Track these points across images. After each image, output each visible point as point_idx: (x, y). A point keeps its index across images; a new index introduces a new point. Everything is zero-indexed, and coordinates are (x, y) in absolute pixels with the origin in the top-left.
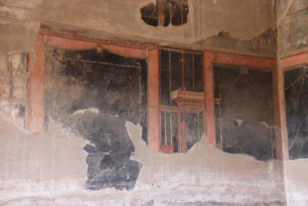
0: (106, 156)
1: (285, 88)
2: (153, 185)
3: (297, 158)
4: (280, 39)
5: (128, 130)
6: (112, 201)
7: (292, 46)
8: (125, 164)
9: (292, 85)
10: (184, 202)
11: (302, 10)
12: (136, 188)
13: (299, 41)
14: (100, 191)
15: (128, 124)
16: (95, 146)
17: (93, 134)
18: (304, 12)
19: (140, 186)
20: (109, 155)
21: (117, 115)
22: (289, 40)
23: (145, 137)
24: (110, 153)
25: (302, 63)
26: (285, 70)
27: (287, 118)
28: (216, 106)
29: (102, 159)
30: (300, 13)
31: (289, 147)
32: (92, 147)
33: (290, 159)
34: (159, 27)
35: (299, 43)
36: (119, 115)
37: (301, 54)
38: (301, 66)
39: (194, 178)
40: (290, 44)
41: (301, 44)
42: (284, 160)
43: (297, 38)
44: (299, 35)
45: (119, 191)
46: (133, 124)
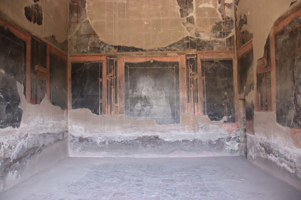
0: (8, 104)
1: (72, 72)
2: (28, 124)
3: (77, 109)
4: (70, 46)
5: (18, 88)
6: (11, 135)
7: (77, 51)
8: (17, 110)
9: (76, 71)
10: (38, 134)
11: (84, 35)
12: (21, 126)
13: (82, 49)
14: (5, 129)
15: (18, 83)
16: (3, 97)
17: (2, 88)
18: (86, 36)
19: (22, 125)
20: (9, 104)
21: (13, 77)
22: (76, 47)
23: (25, 94)
24: (10, 102)
25: (83, 61)
26: (72, 63)
27: (72, 88)
28: (50, 77)
29: (6, 106)
30: (83, 36)
31: (72, 103)
32: (1, 97)
33: (72, 109)
34: (32, 22)
35: (82, 50)
36: (14, 77)
37: (83, 56)
38: (83, 62)
39: (42, 119)
40: (76, 50)
41: (83, 51)
42: (69, 110)
43: (81, 48)
44: (82, 47)
45: (14, 128)
46: (20, 84)
